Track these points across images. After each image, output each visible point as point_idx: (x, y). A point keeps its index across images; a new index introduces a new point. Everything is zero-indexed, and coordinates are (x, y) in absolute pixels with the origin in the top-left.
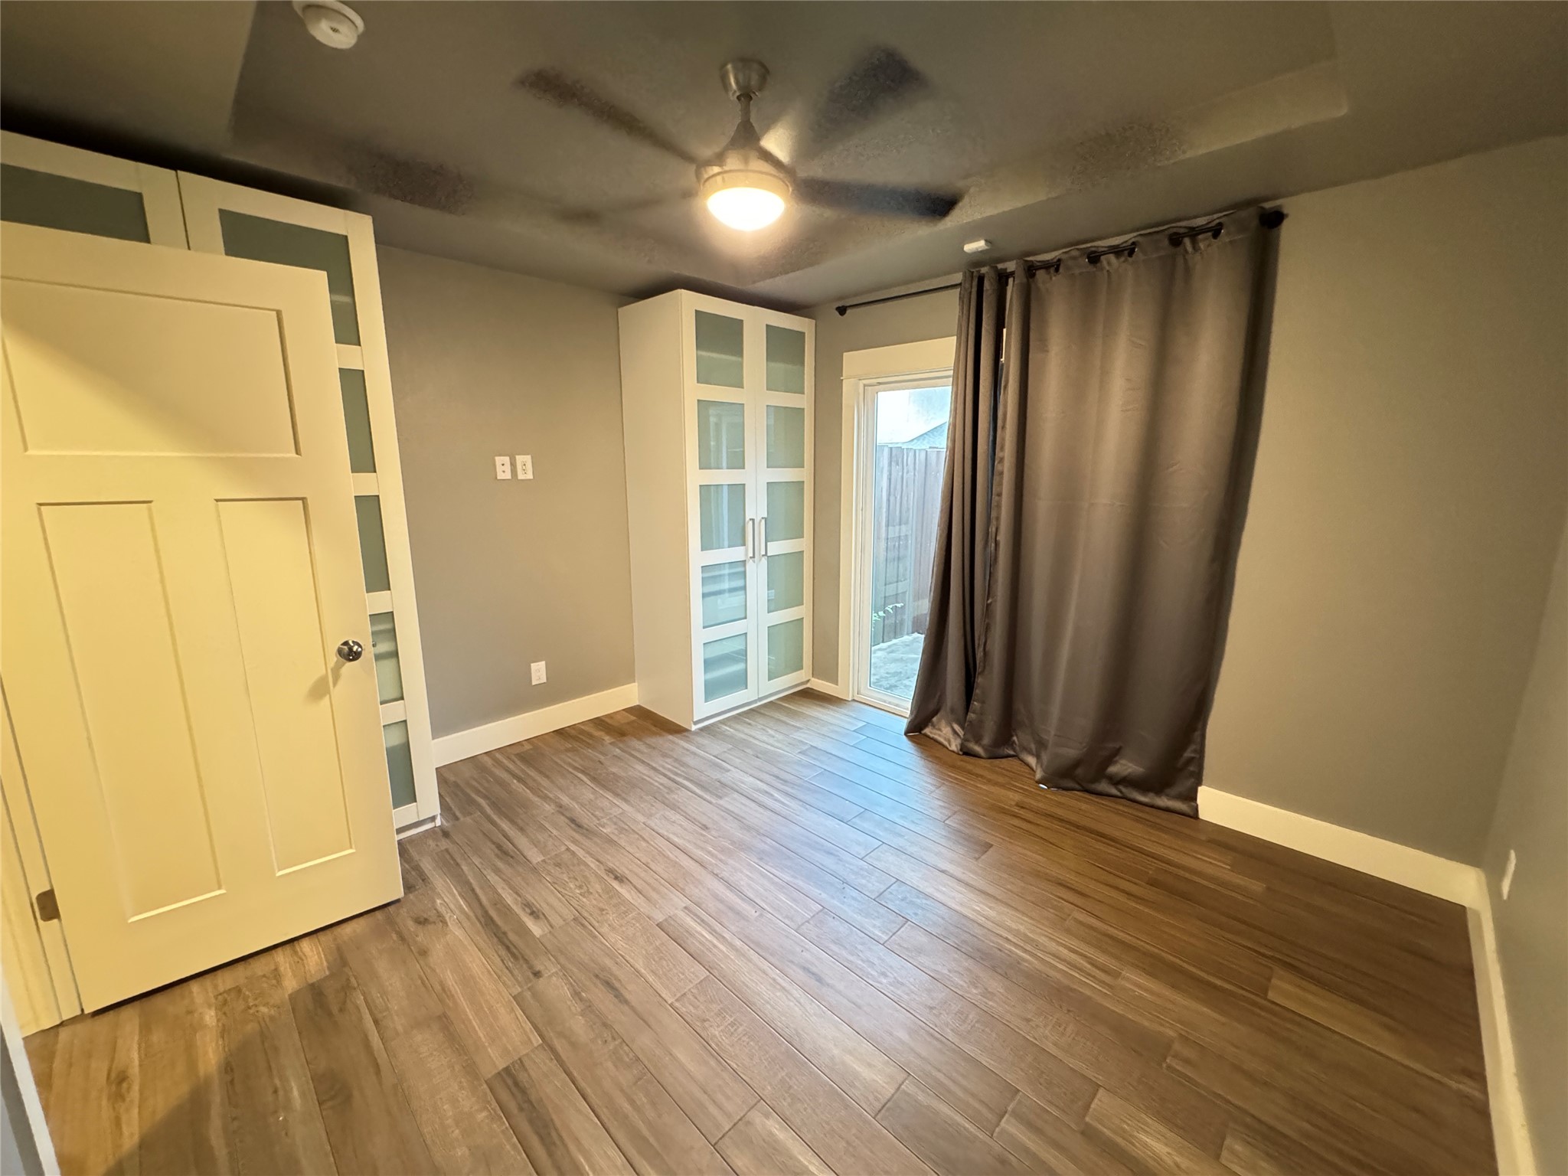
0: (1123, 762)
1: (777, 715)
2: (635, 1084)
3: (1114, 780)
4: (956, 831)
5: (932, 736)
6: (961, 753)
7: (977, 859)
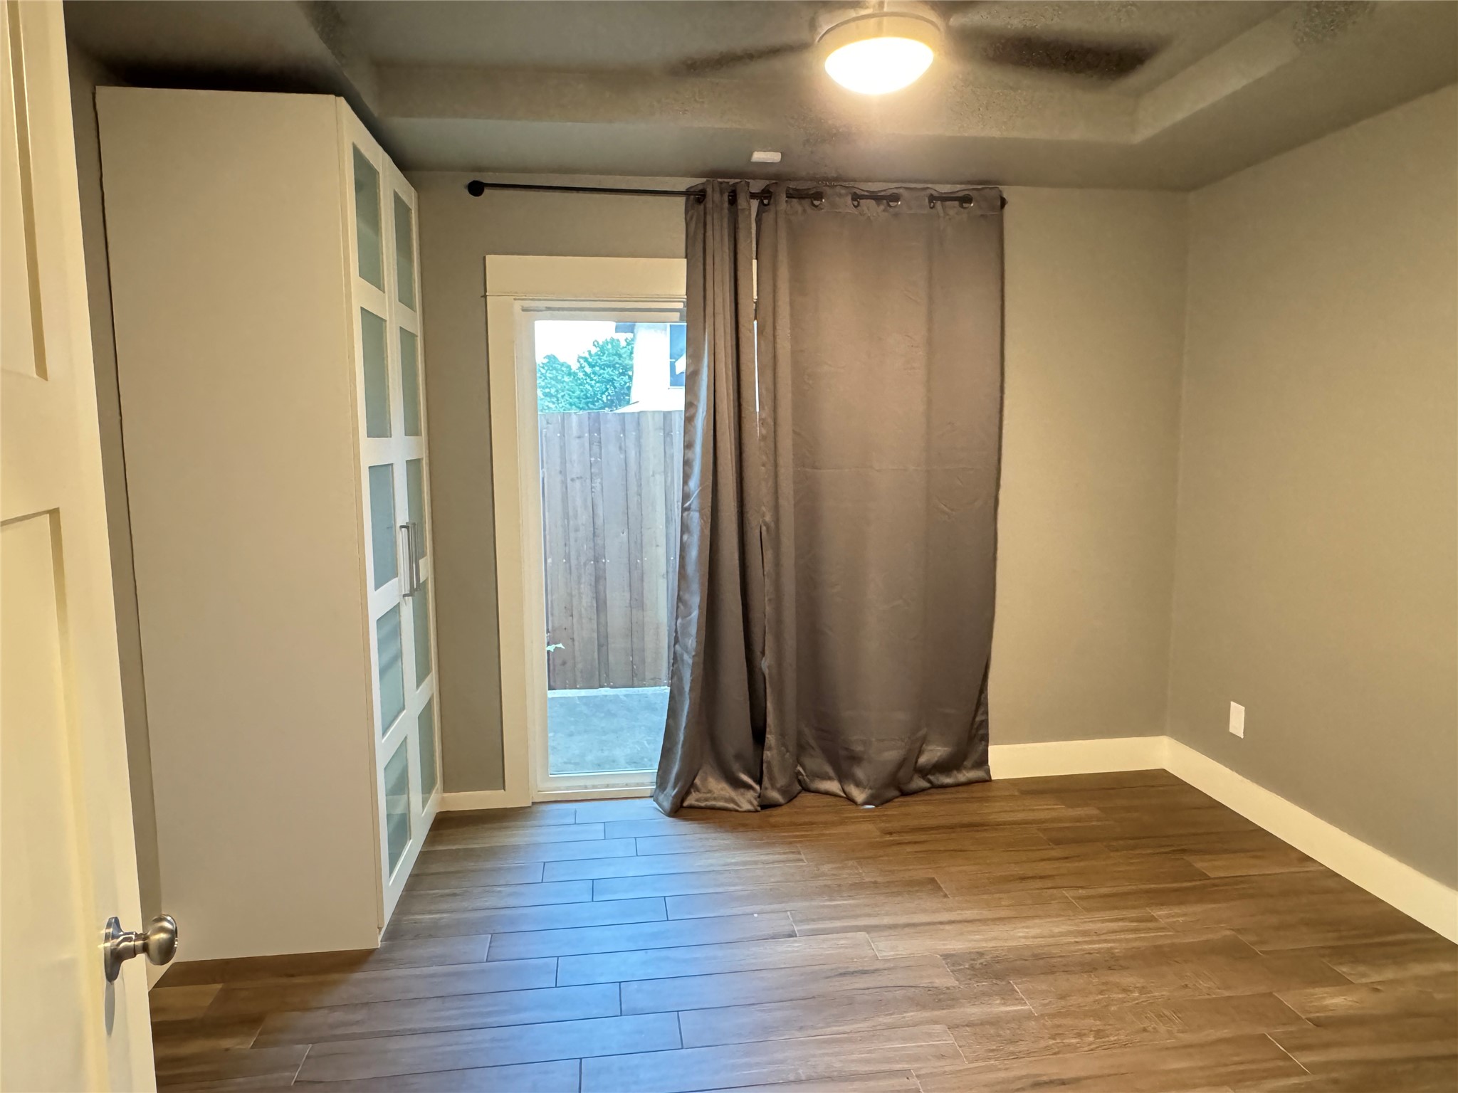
0: (930, 748)
1: (435, 868)
3: (924, 772)
4: (888, 884)
5: (703, 804)
6: (759, 809)
7: (946, 896)
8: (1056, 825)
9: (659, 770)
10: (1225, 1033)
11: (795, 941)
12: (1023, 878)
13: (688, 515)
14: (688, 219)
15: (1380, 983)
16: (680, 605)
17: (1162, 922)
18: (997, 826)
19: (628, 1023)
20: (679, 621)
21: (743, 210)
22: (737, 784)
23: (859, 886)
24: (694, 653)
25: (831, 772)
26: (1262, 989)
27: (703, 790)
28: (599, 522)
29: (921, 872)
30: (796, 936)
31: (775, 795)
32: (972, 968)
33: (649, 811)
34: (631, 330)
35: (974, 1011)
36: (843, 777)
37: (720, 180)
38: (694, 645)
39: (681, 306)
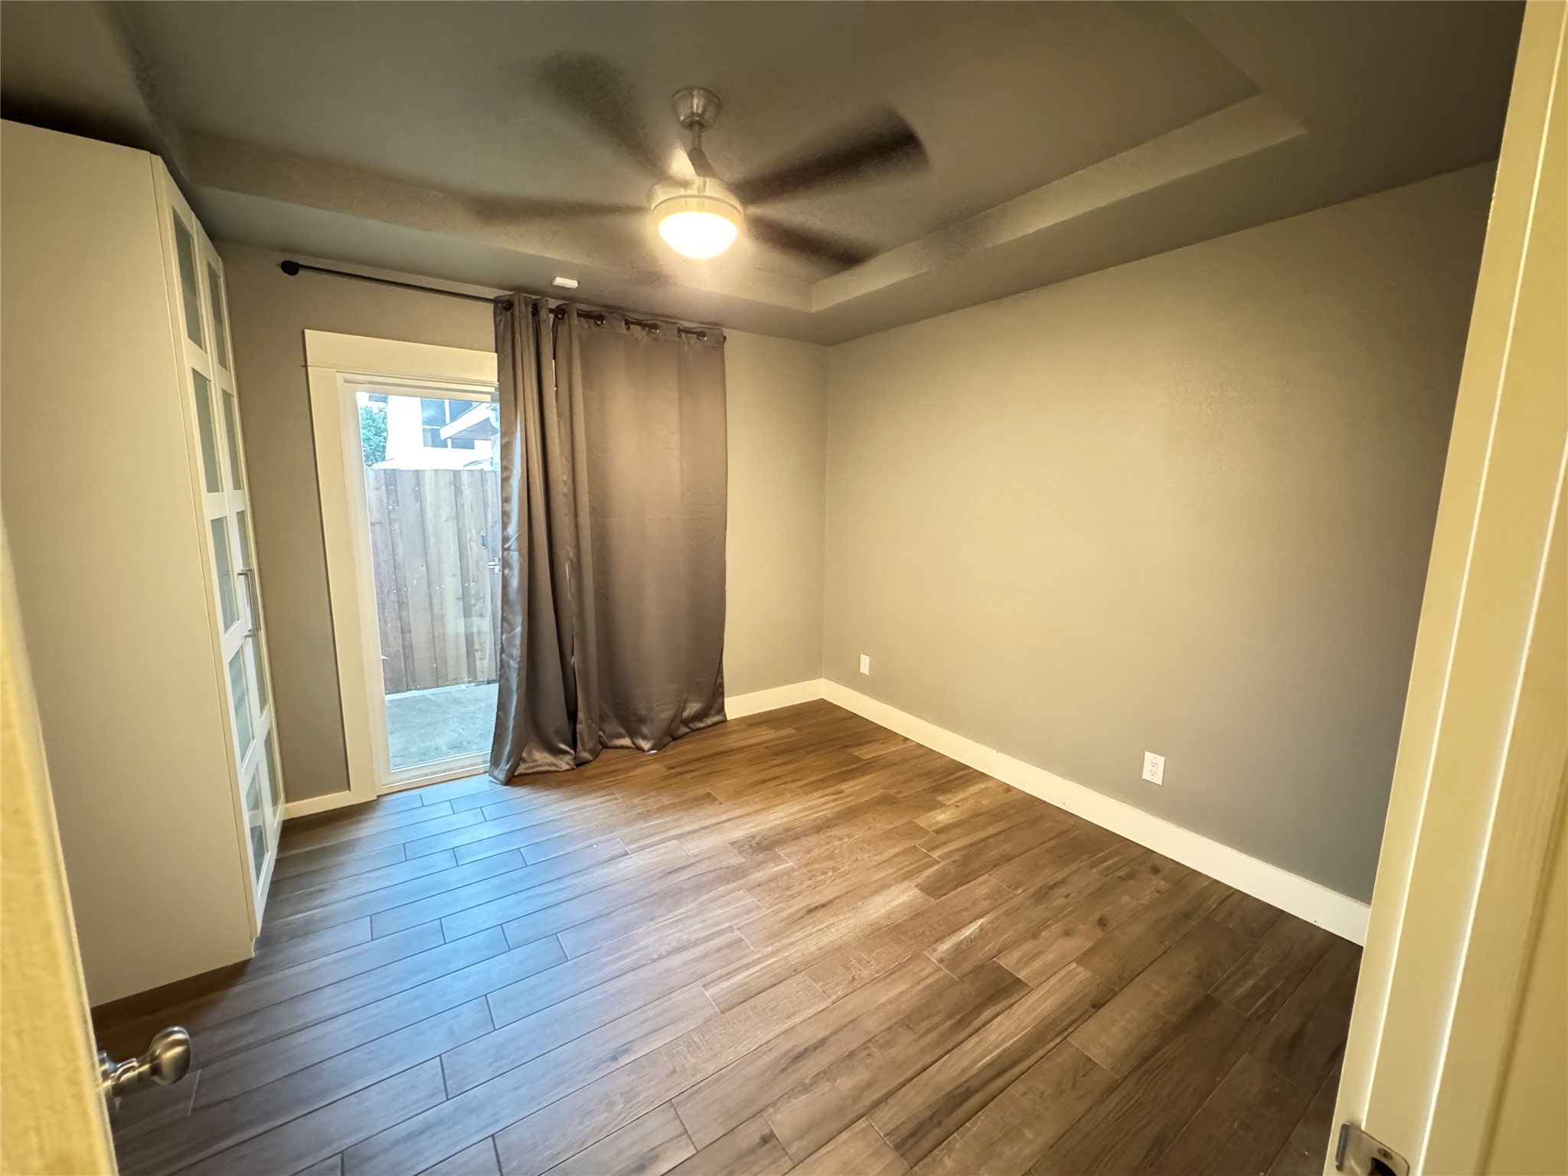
0: (690, 705)
2: (911, 1029)
3: (686, 722)
4: (682, 803)
5: (530, 771)
6: (575, 767)
7: (721, 803)
8: (774, 743)
9: (492, 750)
10: (896, 850)
11: (629, 858)
12: (764, 782)
13: (508, 554)
14: (497, 323)
15: (958, 801)
16: (505, 624)
17: (848, 791)
18: (739, 750)
19: (518, 954)
20: (504, 636)
21: (545, 321)
22: (556, 752)
23: (662, 809)
24: (519, 660)
25: (622, 730)
26: (907, 819)
27: (529, 761)
28: (399, 558)
29: (701, 791)
30: (629, 854)
31: (586, 755)
32: (751, 847)
33: (484, 784)
34: (385, 400)
35: (759, 875)
36: (633, 734)
37: (526, 295)
38: (519, 653)
39: (492, 390)
